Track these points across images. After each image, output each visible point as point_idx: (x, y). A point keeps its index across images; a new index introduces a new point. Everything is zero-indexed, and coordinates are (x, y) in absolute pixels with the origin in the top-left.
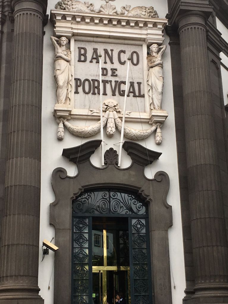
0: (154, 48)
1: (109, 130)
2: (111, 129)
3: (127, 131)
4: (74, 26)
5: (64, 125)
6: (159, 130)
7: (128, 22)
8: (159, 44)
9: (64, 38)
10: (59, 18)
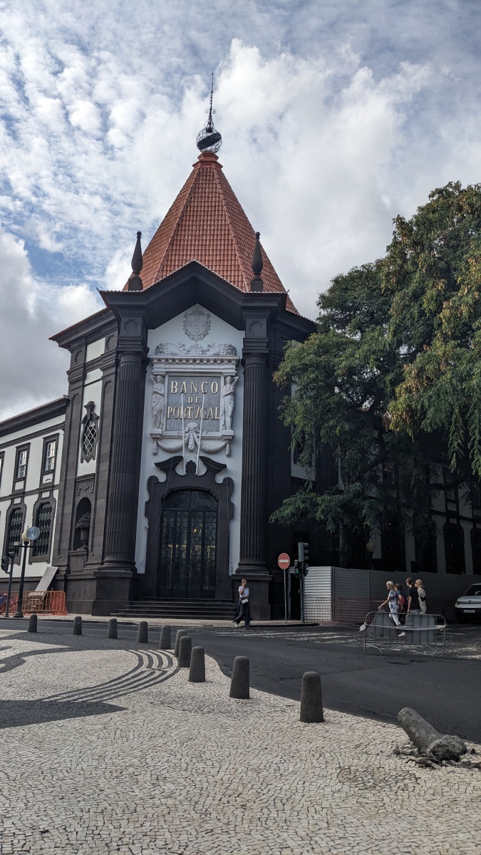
0: (228, 379)
1: (189, 447)
2: (191, 446)
3: (203, 447)
4: (167, 366)
5: (158, 444)
6: (228, 446)
7: (208, 360)
8: (232, 377)
9: (159, 377)
10: (156, 361)
